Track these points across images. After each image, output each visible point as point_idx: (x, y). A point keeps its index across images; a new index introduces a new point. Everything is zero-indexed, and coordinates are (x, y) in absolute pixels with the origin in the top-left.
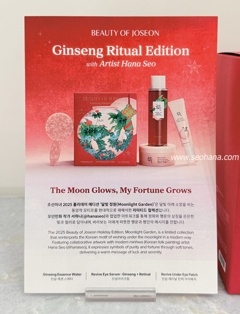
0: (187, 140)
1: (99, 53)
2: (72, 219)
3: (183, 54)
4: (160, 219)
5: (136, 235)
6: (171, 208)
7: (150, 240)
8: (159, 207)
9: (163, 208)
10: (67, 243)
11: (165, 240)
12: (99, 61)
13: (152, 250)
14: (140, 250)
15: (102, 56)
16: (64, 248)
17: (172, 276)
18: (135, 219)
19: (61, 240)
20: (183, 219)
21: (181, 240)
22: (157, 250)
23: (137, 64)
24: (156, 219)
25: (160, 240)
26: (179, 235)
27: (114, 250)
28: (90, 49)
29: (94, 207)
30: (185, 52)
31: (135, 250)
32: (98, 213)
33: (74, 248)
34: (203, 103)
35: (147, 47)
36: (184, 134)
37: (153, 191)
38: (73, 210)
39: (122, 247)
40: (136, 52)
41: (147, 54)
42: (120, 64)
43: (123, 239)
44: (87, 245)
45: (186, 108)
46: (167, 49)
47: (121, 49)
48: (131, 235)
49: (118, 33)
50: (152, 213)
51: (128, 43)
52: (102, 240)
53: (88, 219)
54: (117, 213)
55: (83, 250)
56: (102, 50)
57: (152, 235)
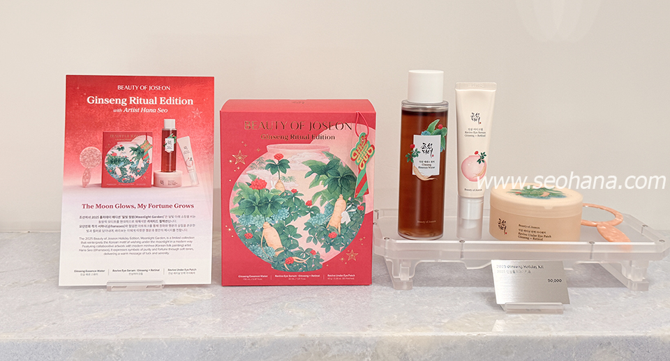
0: (192, 168)
1: (123, 102)
2: (98, 228)
3: (189, 104)
4: (168, 228)
5: (149, 240)
6: (178, 219)
7: (160, 244)
8: (168, 219)
9: (172, 219)
10: (94, 247)
11: (172, 244)
12: (123, 108)
13: (162, 251)
14: (152, 252)
15: (126, 104)
16: (91, 250)
17: (176, 271)
18: (149, 228)
19: (89, 245)
20: (186, 228)
21: (184, 244)
22: (165, 251)
23: (153, 111)
24: (166, 228)
25: (168, 243)
26: (183, 240)
27: (132, 252)
28: (117, 100)
29: (116, 219)
30: (190, 102)
31: (148, 252)
32: (120, 224)
33: (100, 250)
34: (204, 140)
35: (161, 98)
36: (189, 163)
37: (163, 207)
38: (100, 222)
39: (138, 250)
40: (153, 102)
41: (161, 103)
42: (140, 111)
43: (138, 244)
44: (110, 248)
45: (191, 144)
46: (176, 100)
47: (141, 99)
48: (145, 240)
49: (139, 88)
50: (163, 223)
51: (145, 95)
52: (122, 244)
53: (111, 228)
54: (135, 223)
55: (107, 252)
56: (126, 100)
57: (162, 240)
